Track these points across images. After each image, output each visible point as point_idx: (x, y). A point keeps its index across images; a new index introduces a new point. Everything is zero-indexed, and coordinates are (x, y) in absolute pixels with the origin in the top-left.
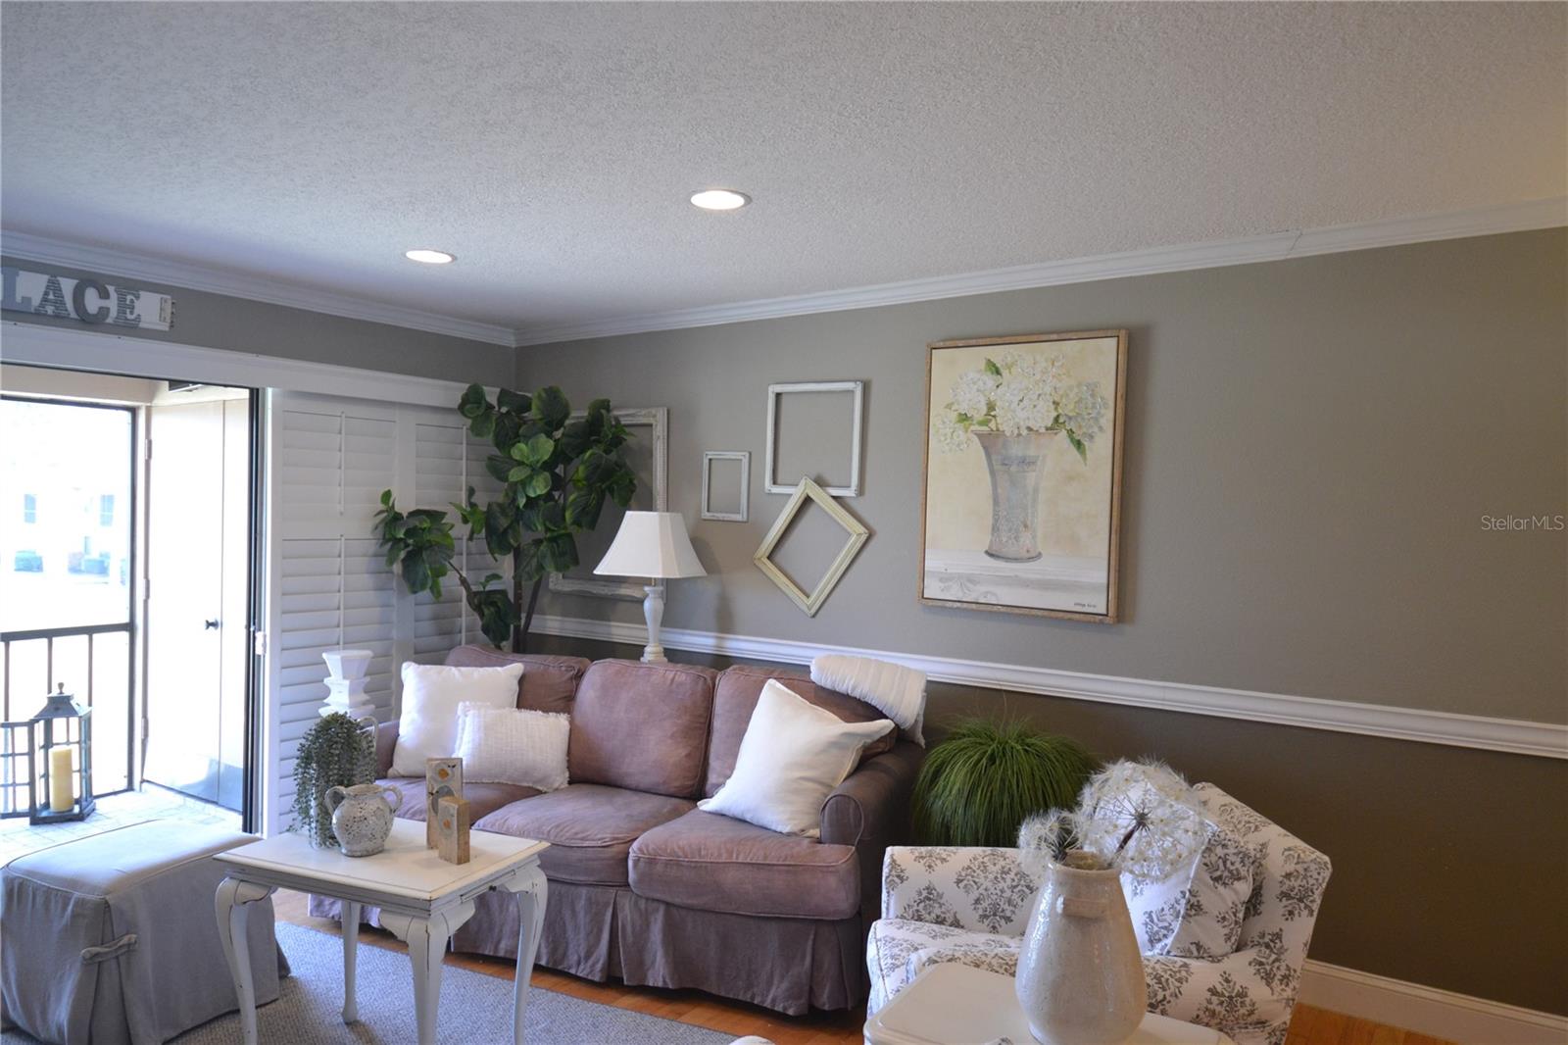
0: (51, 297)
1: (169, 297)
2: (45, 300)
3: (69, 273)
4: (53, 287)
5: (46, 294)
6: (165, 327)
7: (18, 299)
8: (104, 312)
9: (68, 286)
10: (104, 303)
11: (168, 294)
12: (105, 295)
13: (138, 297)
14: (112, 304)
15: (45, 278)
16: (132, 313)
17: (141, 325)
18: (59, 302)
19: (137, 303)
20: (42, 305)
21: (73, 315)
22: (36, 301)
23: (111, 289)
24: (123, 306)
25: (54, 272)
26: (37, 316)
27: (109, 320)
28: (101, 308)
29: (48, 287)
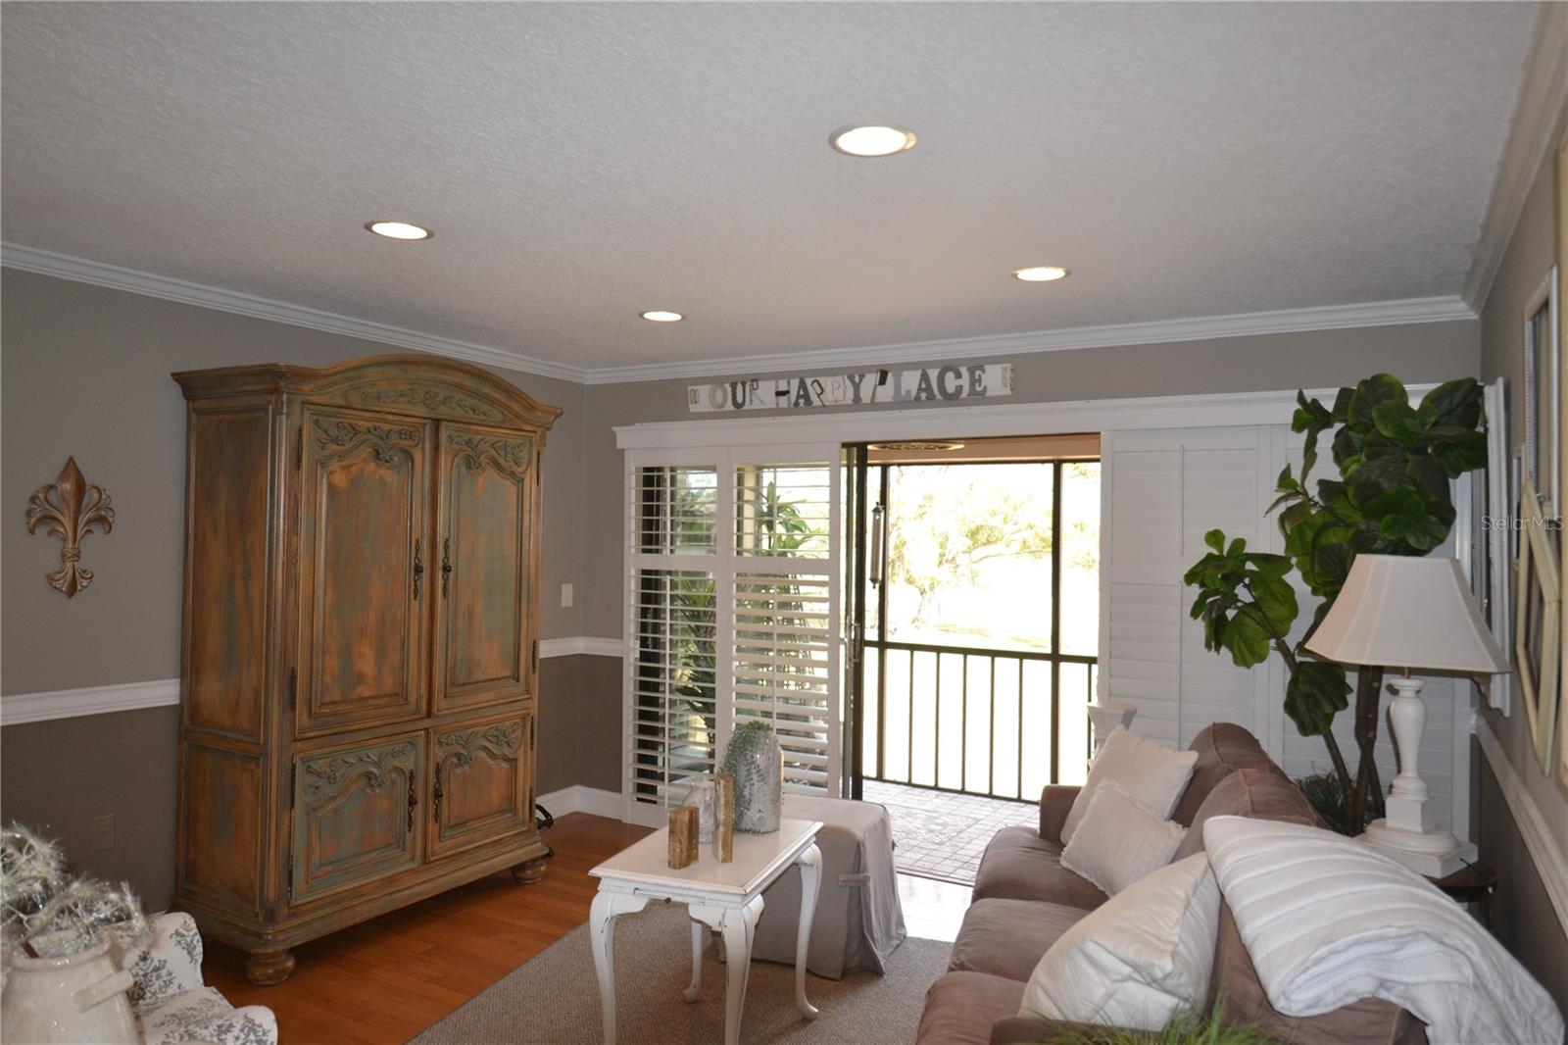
0: (924, 386)
1: (1009, 365)
2: (920, 390)
3: (932, 364)
4: (925, 377)
5: (920, 385)
6: (1008, 392)
7: (903, 393)
8: (959, 389)
9: (933, 374)
10: (958, 382)
11: (1008, 362)
12: (959, 376)
13: (984, 372)
14: (965, 381)
15: (918, 373)
16: (980, 385)
17: (988, 394)
18: (929, 389)
19: (983, 376)
20: (918, 394)
21: (939, 397)
22: (914, 393)
23: (964, 370)
24: (974, 381)
25: (923, 367)
26: (916, 402)
27: (964, 395)
28: (957, 387)
29: (921, 380)
